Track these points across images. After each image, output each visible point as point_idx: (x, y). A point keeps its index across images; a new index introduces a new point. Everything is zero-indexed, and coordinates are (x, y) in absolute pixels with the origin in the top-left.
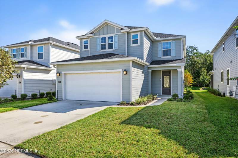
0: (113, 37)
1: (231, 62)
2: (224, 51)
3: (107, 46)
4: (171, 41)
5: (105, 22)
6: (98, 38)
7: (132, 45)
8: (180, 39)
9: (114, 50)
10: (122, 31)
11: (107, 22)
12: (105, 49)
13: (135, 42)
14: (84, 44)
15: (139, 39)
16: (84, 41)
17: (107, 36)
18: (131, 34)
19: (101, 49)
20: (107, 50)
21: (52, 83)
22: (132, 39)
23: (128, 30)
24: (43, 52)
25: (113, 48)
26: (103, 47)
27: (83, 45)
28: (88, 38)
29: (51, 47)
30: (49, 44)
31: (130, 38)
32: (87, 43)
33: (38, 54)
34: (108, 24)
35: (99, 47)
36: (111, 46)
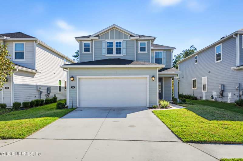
0: (121, 42)
1: (209, 72)
2: (197, 63)
3: (114, 51)
4: (162, 51)
5: (113, 26)
6: (103, 42)
7: (139, 52)
8: (170, 50)
9: (122, 56)
10: (132, 38)
11: (115, 26)
12: (112, 54)
13: (143, 49)
14: (85, 46)
15: (146, 47)
16: (84, 43)
17: (114, 41)
18: (139, 41)
19: (108, 54)
20: (114, 55)
21: (35, 88)
22: (139, 47)
23: (138, 38)
24: (24, 51)
25: (121, 54)
26: (110, 52)
27: (83, 47)
28: (92, 40)
29: (36, 45)
30: (34, 42)
31: (138, 46)
32: (89, 46)
33: (15, 52)
34: (115, 29)
35: (105, 51)
36: (119, 51)
